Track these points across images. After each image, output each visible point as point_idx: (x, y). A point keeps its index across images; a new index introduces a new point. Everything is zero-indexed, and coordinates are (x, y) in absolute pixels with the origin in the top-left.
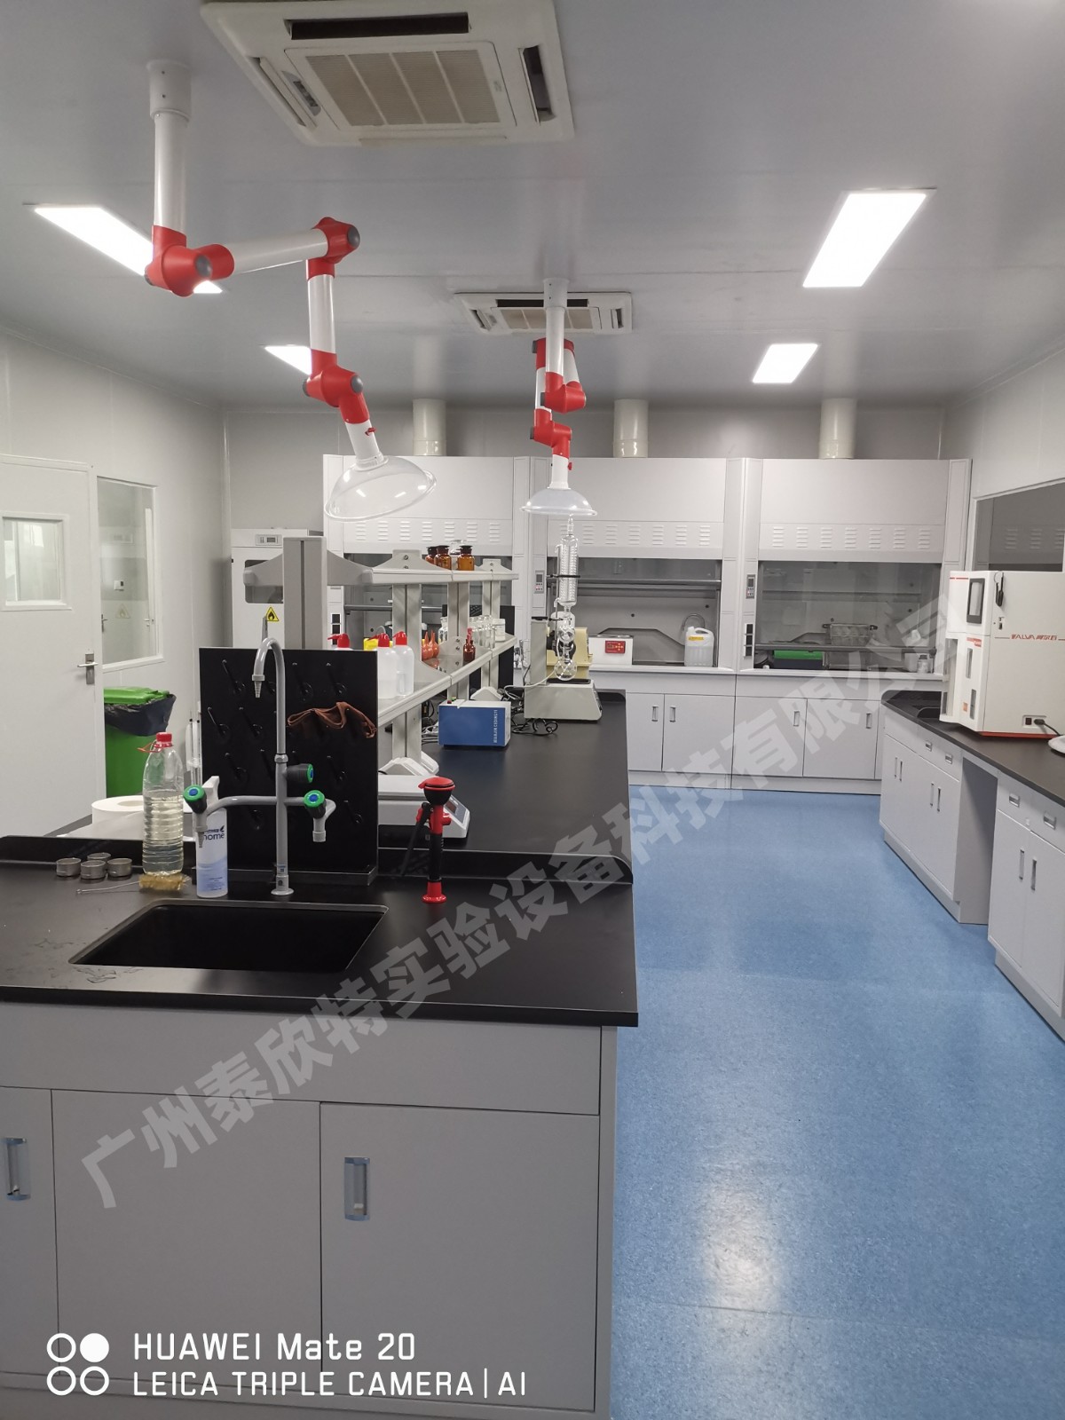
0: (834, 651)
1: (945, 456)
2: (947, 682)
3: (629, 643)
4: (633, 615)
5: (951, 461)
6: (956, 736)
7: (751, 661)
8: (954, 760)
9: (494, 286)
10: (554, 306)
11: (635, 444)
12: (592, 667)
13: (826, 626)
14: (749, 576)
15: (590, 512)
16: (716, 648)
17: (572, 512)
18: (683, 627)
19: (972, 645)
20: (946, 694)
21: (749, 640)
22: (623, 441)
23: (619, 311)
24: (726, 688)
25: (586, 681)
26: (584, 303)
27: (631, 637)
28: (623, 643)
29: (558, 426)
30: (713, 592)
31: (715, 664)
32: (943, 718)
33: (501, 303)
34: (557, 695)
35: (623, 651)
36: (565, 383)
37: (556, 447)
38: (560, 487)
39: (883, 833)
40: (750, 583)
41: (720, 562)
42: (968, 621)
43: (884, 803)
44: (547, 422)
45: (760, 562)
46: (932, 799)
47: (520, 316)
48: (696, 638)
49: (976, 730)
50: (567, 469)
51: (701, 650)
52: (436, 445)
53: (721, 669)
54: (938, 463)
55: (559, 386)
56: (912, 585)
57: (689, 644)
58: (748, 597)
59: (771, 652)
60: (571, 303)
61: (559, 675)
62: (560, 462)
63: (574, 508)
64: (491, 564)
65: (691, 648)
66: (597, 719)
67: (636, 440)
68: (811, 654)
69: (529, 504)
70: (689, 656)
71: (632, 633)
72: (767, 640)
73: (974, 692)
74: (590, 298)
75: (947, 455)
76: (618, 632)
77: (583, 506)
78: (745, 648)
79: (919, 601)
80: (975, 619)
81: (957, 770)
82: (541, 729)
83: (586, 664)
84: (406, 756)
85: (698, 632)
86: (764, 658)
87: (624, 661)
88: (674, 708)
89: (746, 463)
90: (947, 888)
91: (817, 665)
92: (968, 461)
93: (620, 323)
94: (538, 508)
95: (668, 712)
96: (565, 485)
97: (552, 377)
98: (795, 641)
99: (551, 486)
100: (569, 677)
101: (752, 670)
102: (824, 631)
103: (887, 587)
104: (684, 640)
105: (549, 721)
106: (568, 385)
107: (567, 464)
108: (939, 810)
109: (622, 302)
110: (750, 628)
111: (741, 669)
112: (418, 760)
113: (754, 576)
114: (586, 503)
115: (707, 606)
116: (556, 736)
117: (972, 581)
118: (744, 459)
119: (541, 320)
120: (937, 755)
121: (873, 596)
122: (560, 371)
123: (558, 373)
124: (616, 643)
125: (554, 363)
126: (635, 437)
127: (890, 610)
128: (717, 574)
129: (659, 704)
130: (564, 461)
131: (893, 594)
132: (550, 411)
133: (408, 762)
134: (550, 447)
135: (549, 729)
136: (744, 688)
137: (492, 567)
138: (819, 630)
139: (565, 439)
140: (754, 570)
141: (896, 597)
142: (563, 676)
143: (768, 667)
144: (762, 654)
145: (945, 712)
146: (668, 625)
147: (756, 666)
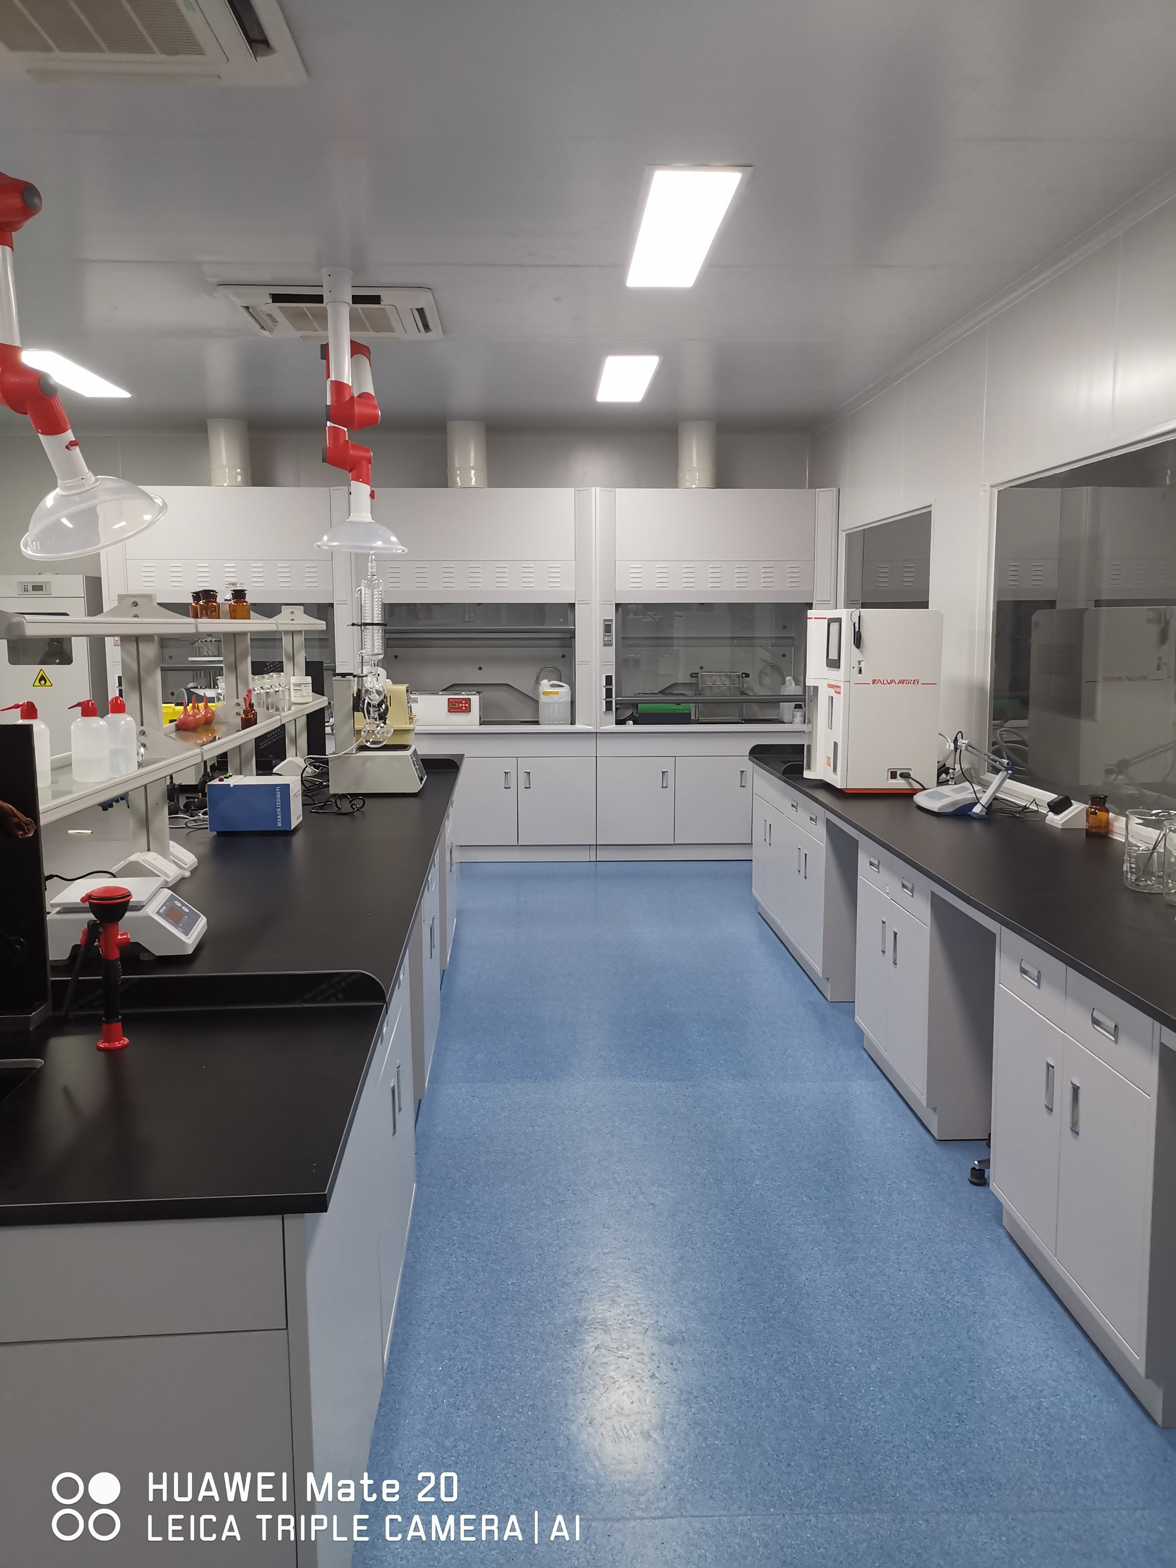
0: (705, 703)
1: (812, 486)
2: (811, 733)
3: (475, 700)
4: (480, 668)
5: (817, 490)
6: (821, 795)
7: (612, 717)
8: (818, 822)
9: (265, 276)
10: (336, 301)
11: (473, 472)
12: (418, 729)
13: (694, 675)
14: (605, 620)
15: (400, 549)
16: (573, 703)
17: (377, 548)
18: (537, 682)
19: (832, 692)
20: (809, 747)
21: (609, 693)
22: (458, 469)
23: (421, 311)
24: (587, 747)
25: (404, 747)
26: (376, 300)
27: (478, 693)
28: (468, 701)
29: (354, 447)
30: (568, 639)
31: (573, 723)
32: (807, 774)
33: (277, 298)
34: (368, 764)
35: (468, 710)
36: (356, 395)
37: (354, 472)
38: (362, 520)
39: (757, 904)
40: (607, 629)
41: (573, 605)
42: (827, 666)
43: (756, 868)
44: (342, 441)
45: (618, 606)
46: (800, 867)
47: (302, 315)
48: (550, 693)
49: (839, 787)
50: (368, 499)
51: (556, 706)
52: (238, 474)
53: (579, 727)
54: (806, 492)
55: (347, 398)
56: (784, 627)
57: (543, 699)
58: (605, 645)
59: (635, 705)
60: (356, 299)
61: (367, 741)
62: (361, 490)
63: (379, 543)
64: (292, 613)
65: (545, 703)
66: (417, 791)
67: (473, 468)
68: (678, 707)
69: (325, 538)
70: (543, 715)
71: (479, 689)
72: (630, 692)
73: (836, 744)
74: (382, 293)
75: (814, 485)
76: (465, 688)
77: (391, 543)
78: (604, 702)
79: (793, 645)
80: (834, 664)
81: (821, 830)
82: (345, 806)
83: (408, 726)
84: (149, 850)
85: (552, 686)
86: (629, 712)
87: (470, 721)
88: (529, 773)
89: (597, 494)
90: (816, 965)
91: (685, 719)
92: (834, 489)
93: (427, 327)
94: (336, 544)
95: (522, 777)
96: (367, 517)
97: (339, 387)
98: (662, 692)
99: (351, 519)
100: (380, 742)
101: (613, 727)
102: (694, 680)
103: (764, 630)
104: (538, 696)
105: (355, 796)
106: (360, 396)
107: (369, 492)
108: (806, 878)
109: (423, 300)
110: (609, 679)
111: (600, 727)
112: (164, 852)
113: (611, 620)
114: (394, 539)
115: (563, 656)
116: (363, 814)
117: (831, 621)
118: (594, 488)
119: (322, 318)
120: (802, 816)
121: (749, 641)
122: (347, 379)
123: (345, 381)
124: (460, 701)
125: (339, 369)
126: (472, 464)
127: (767, 656)
128: (570, 620)
129: (512, 770)
130: (366, 489)
131: (772, 638)
132: (346, 429)
133: (151, 859)
134: (347, 472)
135: (354, 806)
136: (606, 747)
137: (292, 616)
138: (689, 680)
139: (364, 463)
140: (611, 615)
141: (774, 641)
142: (373, 743)
143: (631, 722)
144: (627, 708)
145: (809, 768)
146: (520, 678)
147: (619, 722)
